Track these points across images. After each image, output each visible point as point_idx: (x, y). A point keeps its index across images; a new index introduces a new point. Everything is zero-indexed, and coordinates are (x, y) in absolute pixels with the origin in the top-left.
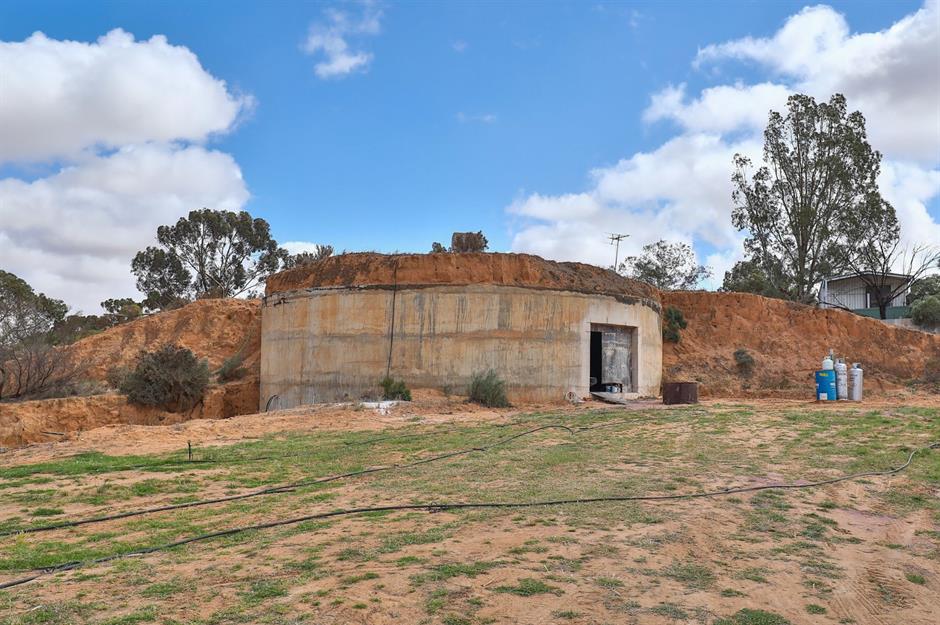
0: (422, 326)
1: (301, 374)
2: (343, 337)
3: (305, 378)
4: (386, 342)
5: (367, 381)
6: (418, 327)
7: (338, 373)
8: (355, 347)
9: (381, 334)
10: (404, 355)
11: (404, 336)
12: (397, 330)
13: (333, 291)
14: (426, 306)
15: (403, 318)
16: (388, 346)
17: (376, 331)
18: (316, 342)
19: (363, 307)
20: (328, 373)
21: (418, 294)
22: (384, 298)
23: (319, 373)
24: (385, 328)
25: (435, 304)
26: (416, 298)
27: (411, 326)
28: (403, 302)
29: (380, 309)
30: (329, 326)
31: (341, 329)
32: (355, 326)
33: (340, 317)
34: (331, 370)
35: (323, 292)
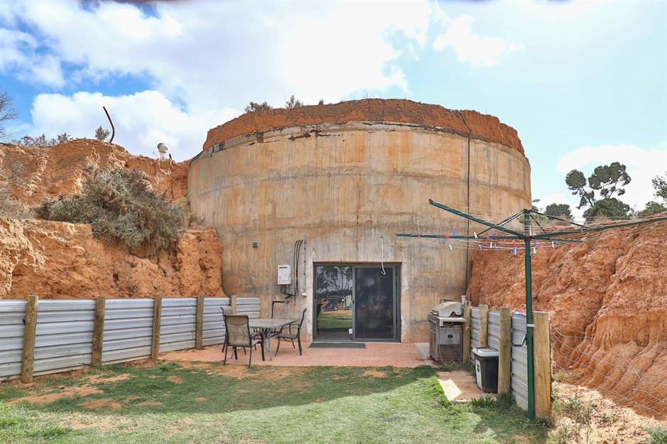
0: (490, 176)
1: (357, 214)
2: (419, 177)
3: (363, 219)
4: (463, 186)
5: (447, 225)
6: (487, 176)
7: (413, 214)
8: (433, 188)
9: (460, 178)
10: (478, 202)
11: (478, 183)
12: (472, 176)
13: (404, 128)
14: (491, 159)
15: (476, 165)
16: (466, 192)
17: (455, 174)
18: (382, 180)
19: (440, 149)
20: (401, 214)
21: (486, 146)
22: (460, 144)
23: (389, 213)
24: (462, 173)
25: (497, 159)
26: (484, 150)
27: (482, 175)
28: (476, 151)
29: (457, 153)
30: (400, 163)
31: (418, 168)
32: (432, 167)
33: (414, 156)
34: (406, 211)
35: (391, 127)
